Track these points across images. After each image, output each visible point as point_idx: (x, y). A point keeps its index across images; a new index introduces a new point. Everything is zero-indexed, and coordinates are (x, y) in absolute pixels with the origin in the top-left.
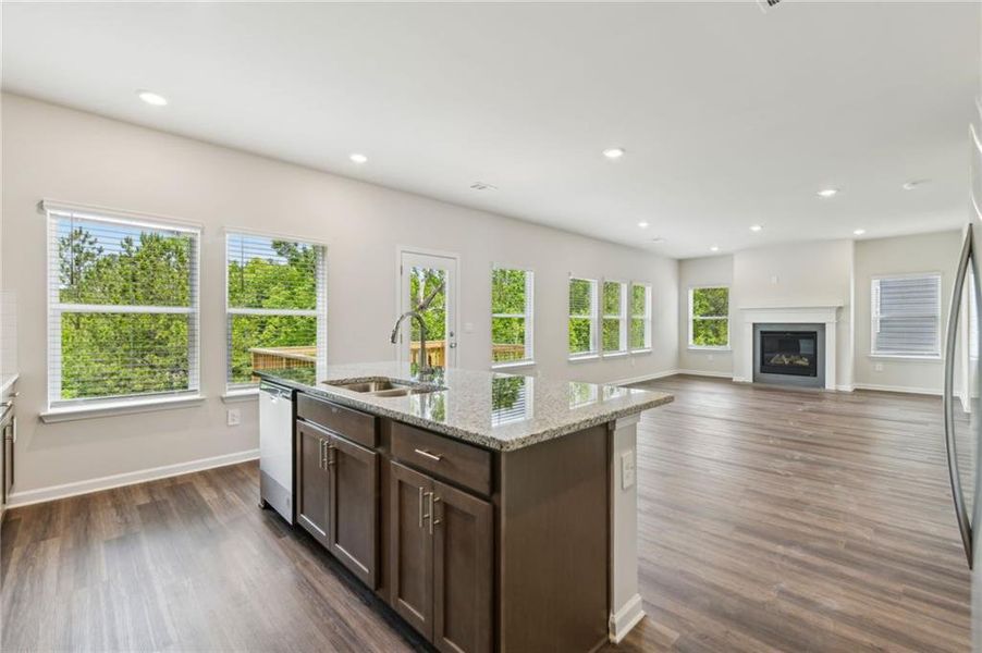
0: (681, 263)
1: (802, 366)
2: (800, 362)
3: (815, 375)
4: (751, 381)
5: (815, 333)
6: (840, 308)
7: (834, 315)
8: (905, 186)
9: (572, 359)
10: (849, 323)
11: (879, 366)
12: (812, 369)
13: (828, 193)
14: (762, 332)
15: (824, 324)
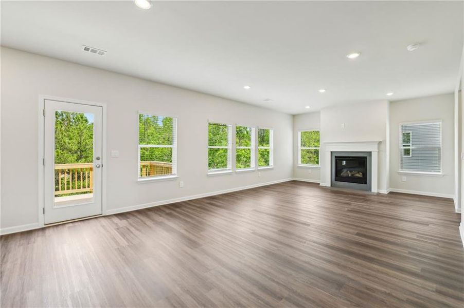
0: (294, 116)
1: (358, 178)
2: (357, 175)
3: (366, 183)
4: (330, 186)
5: (366, 157)
6: (380, 142)
7: (376, 146)
8: (409, 48)
9: (209, 174)
10: (386, 152)
11: (404, 178)
12: (364, 180)
13: (353, 56)
14: (336, 157)
15: (371, 152)
